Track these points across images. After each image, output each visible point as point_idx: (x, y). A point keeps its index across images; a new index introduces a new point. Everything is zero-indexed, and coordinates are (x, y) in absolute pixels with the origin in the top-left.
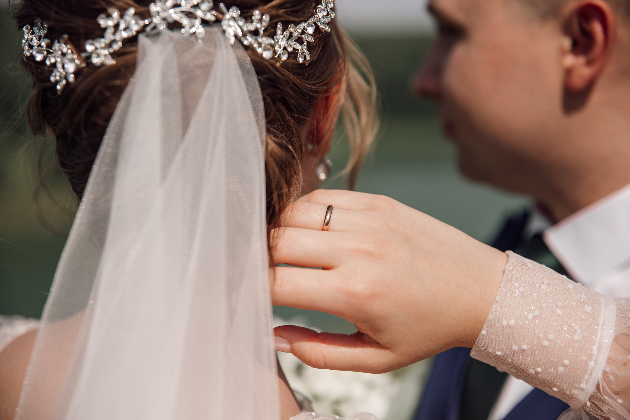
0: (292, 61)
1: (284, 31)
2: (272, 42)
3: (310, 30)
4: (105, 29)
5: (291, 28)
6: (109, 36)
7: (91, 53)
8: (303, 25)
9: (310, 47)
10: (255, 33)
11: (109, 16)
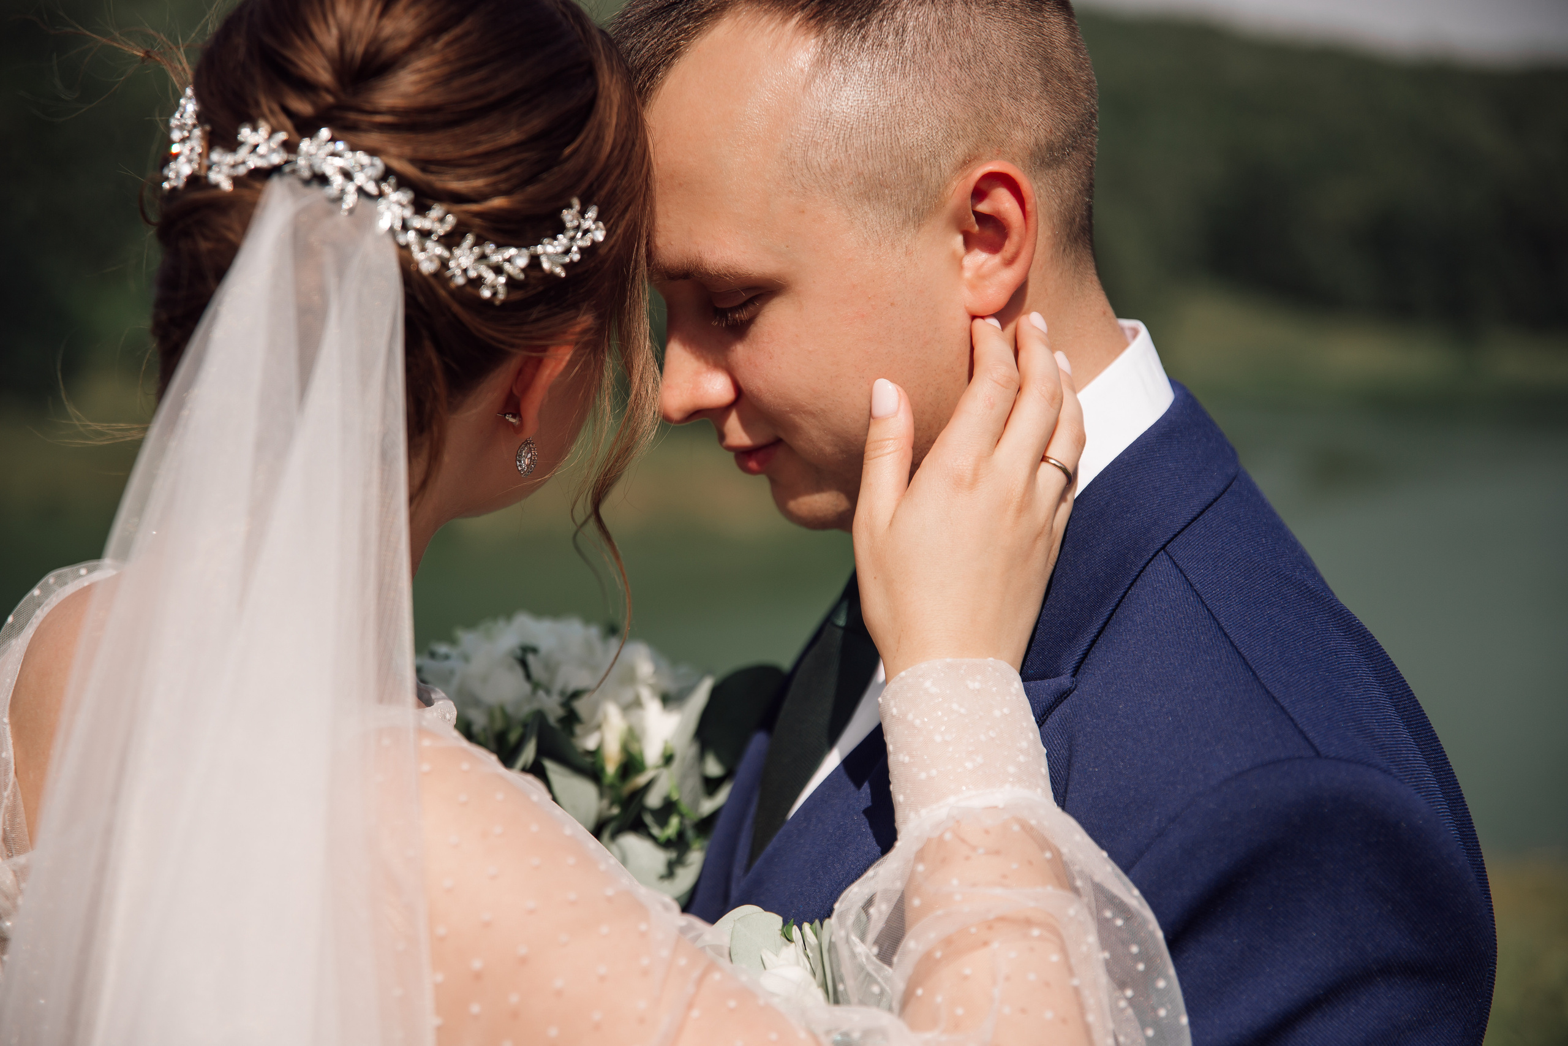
0: (469, 289)
1: (475, 244)
2: (446, 254)
3: (522, 262)
4: (241, 144)
5: (490, 248)
6: (243, 153)
7: (214, 163)
8: (513, 251)
9: (511, 282)
10: (424, 234)
11: (255, 129)
